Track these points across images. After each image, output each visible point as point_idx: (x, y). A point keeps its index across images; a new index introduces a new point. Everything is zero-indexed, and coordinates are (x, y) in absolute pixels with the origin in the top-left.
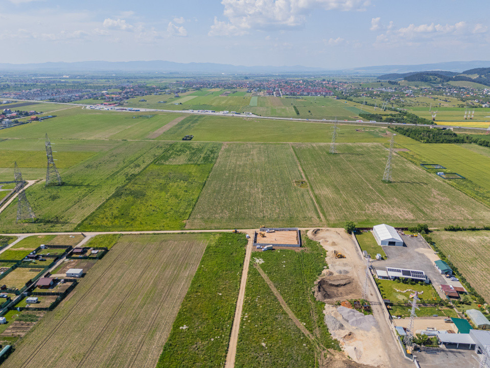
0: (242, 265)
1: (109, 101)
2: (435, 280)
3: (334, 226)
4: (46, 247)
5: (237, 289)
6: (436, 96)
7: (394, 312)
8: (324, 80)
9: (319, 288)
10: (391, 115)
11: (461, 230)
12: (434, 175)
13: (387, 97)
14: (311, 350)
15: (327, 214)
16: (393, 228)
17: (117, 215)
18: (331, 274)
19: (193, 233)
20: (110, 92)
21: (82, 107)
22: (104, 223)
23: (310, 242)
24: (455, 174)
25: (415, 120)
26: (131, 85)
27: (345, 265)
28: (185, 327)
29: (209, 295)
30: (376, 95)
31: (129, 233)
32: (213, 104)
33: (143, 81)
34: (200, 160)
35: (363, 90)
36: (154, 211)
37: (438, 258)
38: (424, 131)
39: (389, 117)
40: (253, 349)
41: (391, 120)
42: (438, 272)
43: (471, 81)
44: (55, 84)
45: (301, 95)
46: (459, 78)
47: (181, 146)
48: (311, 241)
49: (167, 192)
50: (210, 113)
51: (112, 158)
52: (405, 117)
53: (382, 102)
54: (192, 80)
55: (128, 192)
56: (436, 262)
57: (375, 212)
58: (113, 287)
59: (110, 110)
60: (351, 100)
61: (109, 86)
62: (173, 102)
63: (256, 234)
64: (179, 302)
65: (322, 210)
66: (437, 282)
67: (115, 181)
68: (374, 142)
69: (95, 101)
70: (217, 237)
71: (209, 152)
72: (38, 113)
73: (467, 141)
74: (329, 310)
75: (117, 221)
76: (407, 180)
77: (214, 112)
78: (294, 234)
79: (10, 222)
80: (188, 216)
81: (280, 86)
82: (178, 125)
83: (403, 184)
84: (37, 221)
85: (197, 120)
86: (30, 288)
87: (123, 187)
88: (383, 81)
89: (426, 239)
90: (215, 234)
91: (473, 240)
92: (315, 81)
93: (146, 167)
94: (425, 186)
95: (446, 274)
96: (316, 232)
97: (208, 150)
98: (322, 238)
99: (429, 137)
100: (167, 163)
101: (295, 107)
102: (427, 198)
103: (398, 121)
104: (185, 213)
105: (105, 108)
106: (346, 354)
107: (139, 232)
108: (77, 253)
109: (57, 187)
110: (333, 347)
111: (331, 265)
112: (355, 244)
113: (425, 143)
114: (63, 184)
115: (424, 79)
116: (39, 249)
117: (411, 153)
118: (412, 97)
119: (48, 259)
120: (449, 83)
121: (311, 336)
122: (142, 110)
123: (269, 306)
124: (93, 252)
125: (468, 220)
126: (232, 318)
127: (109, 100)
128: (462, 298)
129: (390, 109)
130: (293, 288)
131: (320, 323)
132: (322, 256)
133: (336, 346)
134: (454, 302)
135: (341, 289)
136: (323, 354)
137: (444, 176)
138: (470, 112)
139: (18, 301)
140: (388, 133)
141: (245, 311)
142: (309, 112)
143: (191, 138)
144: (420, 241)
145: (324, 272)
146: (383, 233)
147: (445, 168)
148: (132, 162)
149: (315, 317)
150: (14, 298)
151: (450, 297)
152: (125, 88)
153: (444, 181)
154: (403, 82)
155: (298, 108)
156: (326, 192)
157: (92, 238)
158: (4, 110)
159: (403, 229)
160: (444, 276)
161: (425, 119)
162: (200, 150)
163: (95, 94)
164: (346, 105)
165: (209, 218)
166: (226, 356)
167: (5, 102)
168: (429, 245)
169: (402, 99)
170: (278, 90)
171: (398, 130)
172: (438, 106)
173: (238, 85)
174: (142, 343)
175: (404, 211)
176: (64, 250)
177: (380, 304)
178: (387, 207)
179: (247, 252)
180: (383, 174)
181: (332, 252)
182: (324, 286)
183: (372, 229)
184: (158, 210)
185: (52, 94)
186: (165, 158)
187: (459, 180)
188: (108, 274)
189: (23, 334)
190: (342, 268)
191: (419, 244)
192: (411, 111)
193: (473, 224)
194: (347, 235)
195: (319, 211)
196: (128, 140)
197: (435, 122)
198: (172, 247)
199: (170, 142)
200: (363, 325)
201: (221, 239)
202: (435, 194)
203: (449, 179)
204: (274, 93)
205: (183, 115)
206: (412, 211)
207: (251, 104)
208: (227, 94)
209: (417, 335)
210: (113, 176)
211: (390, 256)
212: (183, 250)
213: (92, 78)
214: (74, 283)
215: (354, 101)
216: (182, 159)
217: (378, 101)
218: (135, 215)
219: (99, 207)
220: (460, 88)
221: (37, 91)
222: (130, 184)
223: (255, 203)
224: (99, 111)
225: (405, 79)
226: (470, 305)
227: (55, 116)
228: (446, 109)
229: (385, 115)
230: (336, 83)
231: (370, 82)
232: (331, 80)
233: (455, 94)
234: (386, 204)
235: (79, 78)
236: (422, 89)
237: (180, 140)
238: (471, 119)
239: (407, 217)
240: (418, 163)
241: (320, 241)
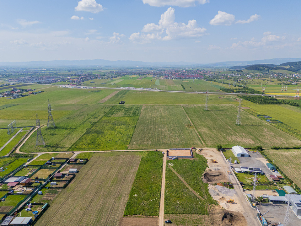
0: (162, 166)
1: (73, 83)
2: (266, 173)
3: (210, 147)
4: (55, 159)
5: (161, 178)
6: (265, 78)
7: (245, 188)
8: (198, 70)
9: (205, 176)
10: (239, 89)
11: (281, 149)
12: (264, 121)
13: (236, 79)
14: (203, 204)
15: (206, 142)
16: (243, 148)
17: (90, 143)
18: (210, 170)
19: (133, 151)
20: (72, 78)
21: (57, 86)
22: (83, 147)
23: (197, 155)
24: (277, 120)
25: (253, 92)
26: (84, 74)
27: (218, 166)
28: (136, 195)
29: (146, 181)
30: (229, 78)
31: (98, 151)
32: (134, 84)
33: (90, 72)
34: (131, 114)
35: (221, 75)
36: (109, 140)
37: (268, 162)
38: (258, 98)
39: (237, 90)
40: (173, 205)
41: (239, 92)
42: (268, 169)
43: (285, 70)
44: (39, 74)
45: (185, 78)
46: (278, 68)
47: (119, 107)
49: (115, 131)
50: (132, 89)
51: (81, 114)
52: (247, 90)
53: (233, 82)
54: (120, 70)
55: (93, 131)
56: (267, 164)
57: (233, 140)
58: (94, 178)
59: (74, 88)
60: (215, 81)
61: (71, 74)
62: (110, 83)
63: (168, 152)
64: (131, 184)
65: (203, 139)
66: (268, 174)
67: (85, 126)
68: (230, 104)
69: (64, 83)
70: (147, 153)
71: (135, 110)
72: (32, 90)
73: (284, 103)
74: (210, 187)
75: (90, 146)
76: (249, 124)
77: (135, 88)
78: (189, 151)
79: (32, 147)
80: (129, 143)
81: (172, 73)
82: (115, 95)
83: (247, 126)
84: (46, 146)
85: (126, 93)
86: (51, 178)
87: (90, 128)
88: (233, 70)
89: (261, 153)
90: (145, 152)
91: (287, 154)
92: (193, 70)
93: (101, 118)
94: (260, 127)
95: (273, 169)
96: (200, 150)
98: (204, 153)
99: (261, 101)
100: (113, 116)
101: (182, 85)
102: (261, 133)
103: (243, 92)
104: (127, 141)
105: (71, 87)
106: (221, 206)
107: (103, 151)
108: (72, 162)
109: (53, 129)
110: (214, 203)
111: (211, 166)
112: (222, 156)
113: (259, 104)
114: (56, 128)
115: (257, 69)
116: (51, 160)
117: (251, 110)
118: (251, 79)
119: (57, 165)
120: (272, 71)
121: (202, 199)
122: (93, 88)
123: (179, 185)
124: (81, 161)
125: (284, 144)
126: (160, 190)
128: (281, 181)
129: (238, 86)
130: (191, 177)
131: (206, 193)
132: (205, 162)
133: (216, 203)
134: (277, 183)
135: (216, 178)
136: (209, 206)
137: (270, 122)
138: (284, 87)
139: (46, 184)
140: (237, 99)
141: (166, 187)
142: (191, 88)
143: (124, 103)
144: (258, 155)
145: (207, 169)
146: (237, 150)
147: (271, 118)
148: (92, 116)
149: (204, 190)
150: (44, 183)
151: (275, 180)
152: (81, 75)
153: (270, 124)
154: (245, 71)
155: (184, 86)
156: (204, 130)
157: (78, 154)
158: (13, 88)
159: (248, 149)
160: (271, 171)
161: (258, 91)
162: (130, 109)
163: (64, 79)
164: (212, 84)
165: (140, 144)
166: (159, 208)
167: (11, 84)
168: (263, 156)
169: (244, 80)
170: (171, 76)
171: (243, 97)
172: (266, 84)
173: (147, 73)
174: (115, 202)
175: (249, 140)
176: (64, 160)
177: (238, 184)
178: (239, 138)
179: (164, 160)
180: (235, 121)
181: (210, 160)
182: (207, 176)
183: (231, 148)
184: (112, 140)
185: (38, 79)
186: (111, 113)
187: (279, 123)
188: (91, 171)
189: (52, 199)
190: (216, 168)
191: (257, 156)
192: (250, 87)
193: (287, 146)
194: (218, 152)
195: (201, 140)
196: (88, 104)
197: (264, 93)
198: (123, 158)
199: (113, 105)
200: (229, 194)
201: (149, 154)
202: (266, 131)
203: (274, 123)
204: (169, 77)
205: (117, 90)
206: (253, 140)
207: (156, 84)
208: (141, 78)
209: (258, 197)
210: (84, 123)
211: (241, 161)
212: (129, 159)
213: (60, 70)
214: (74, 175)
215: (217, 82)
216: (121, 114)
217: (230, 81)
218: (100, 143)
219: (79, 139)
220: (279, 74)
221: (29, 77)
222: (94, 127)
223: (165, 136)
224: (67, 88)
225: (246, 69)
226: (285, 184)
227: (43, 92)
228: (271, 86)
229: (235, 89)
230: (205, 71)
231: (226, 70)
232: (202, 70)
233: (276, 77)
234: (238, 136)
235: (52, 70)
236: (256, 75)
237: (118, 104)
238: (286, 91)
239: (250, 143)
240: (255, 115)
241: (203, 155)
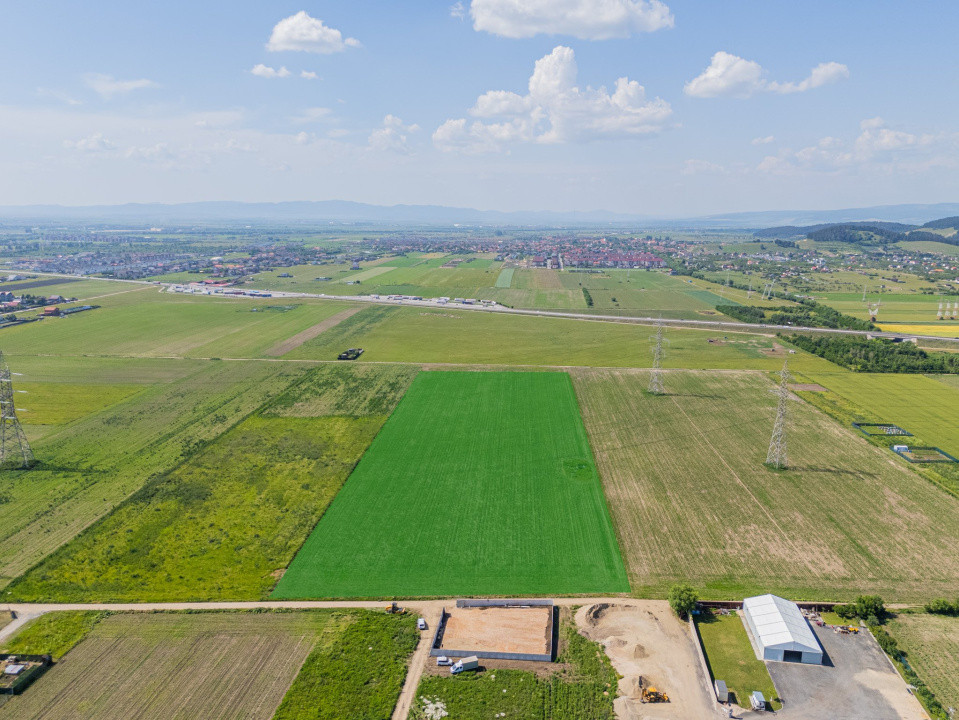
1: (218, 277)
6: (874, 271)
8: (649, 238)
10: (784, 309)
12: (886, 451)
13: (774, 273)
16: (793, 605)
19: (288, 610)
20: (227, 260)
21: (160, 287)
23: (579, 640)
24: (934, 449)
25: (834, 320)
26: (277, 244)
30: (751, 267)
32: (423, 283)
35: (726, 256)
36: (212, 541)
38: (855, 344)
39: (778, 313)
41: (782, 320)
43: (942, 242)
45: (601, 266)
46: (917, 236)
47: (331, 373)
48: (583, 640)
50: (410, 301)
51: (174, 401)
52: (812, 314)
53: (765, 281)
54: (394, 236)
57: (749, 552)
59: (213, 293)
60: (701, 277)
61: (231, 248)
62: (344, 280)
63: (445, 617)
67: (156, 458)
68: (748, 367)
69: (191, 277)
71: (386, 389)
72: (66, 301)
73: (952, 369)
76: (822, 462)
77: (421, 299)
78: (542, 617)
80: (288, 558)
81: (562, 249)
82: (341, 325)
83: (814, 474)
87: (167, 473)
88: (764, 240)
90: (341, 614)
92: (632, 239)
93: (238, 423)
94: (868, 481)
96: (597, 614)
97: (387, 382)
98: (614, 632)
99: (867, 358)
100: (288, 413)
101: (585, 291)
102: (874, 515)
103: (797, 321)
104: (285, 548)
113: (860, 371)
114: (33, 465)
115: (848, 237)
117: (829, 397)
118: (825, 272)
120: (898, 244)
122: (276, 294)
124: (11, 668)
127: (220, 275)
129: (781, 296)
132: (606, 693)
137: (909, 455)
138: (948, 306)
140: (777, 347)
142: (615, 300)
143: (358, 355)
144: (866, 648)
146: (768, 622)
147: (909, 435)
152: (259, 251)
153: (909, 468)
154: (804, 243)
155: (592, 293)
159: (819, 608)
161: (855, 319)
162: (368, 382)
163: (197, 263)
164: (691, 287)
167: (11, 277)
168: (890, 659)
169: (804, 277)
170: (556, 257)
171: (799, 341)
172: (880, 290)
173: (480, 246)
175: (822, 552)
178: (777, 538)
180: (766, 447)
181: (634, 681)
183: (741, 606)
186: (286, 400)
187: (946, 465)
191: (865, 658)
192: (824, 301)
194: (673, 622)
196: (224, 359)
197: (876, 325)
198: (219, 655)
199: (310, 362)
201: (352, 629)
202: (893, 502)
203: (923, 463)
204: (549, 261)
205: (356, 304)
206: (840, 552)
207: (498, 284)
208: (455, 264)
211: (787, 697)
212: (245, 665)
215: (707, 280)
216: (325, 402)
217: (755, 279)
220: (922, 256)
221: (88, 256)
224: (190, 296)
225: (810, 236)
227: (94, 307)
228: (898, 297)
229: (770, 309)
230: (672, 243)
231: (741, 241)
232: (664, 238)
233: (913, 266)
234: (776, 530)
235: (181, 233)
236: (844, 257)
237: (333, 359)
238: (952, 319)
239: (828, 569)
240: (845, 422)
241: (606, 642)
